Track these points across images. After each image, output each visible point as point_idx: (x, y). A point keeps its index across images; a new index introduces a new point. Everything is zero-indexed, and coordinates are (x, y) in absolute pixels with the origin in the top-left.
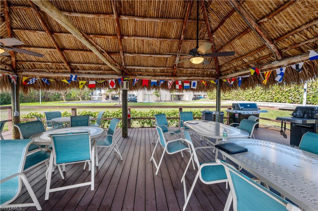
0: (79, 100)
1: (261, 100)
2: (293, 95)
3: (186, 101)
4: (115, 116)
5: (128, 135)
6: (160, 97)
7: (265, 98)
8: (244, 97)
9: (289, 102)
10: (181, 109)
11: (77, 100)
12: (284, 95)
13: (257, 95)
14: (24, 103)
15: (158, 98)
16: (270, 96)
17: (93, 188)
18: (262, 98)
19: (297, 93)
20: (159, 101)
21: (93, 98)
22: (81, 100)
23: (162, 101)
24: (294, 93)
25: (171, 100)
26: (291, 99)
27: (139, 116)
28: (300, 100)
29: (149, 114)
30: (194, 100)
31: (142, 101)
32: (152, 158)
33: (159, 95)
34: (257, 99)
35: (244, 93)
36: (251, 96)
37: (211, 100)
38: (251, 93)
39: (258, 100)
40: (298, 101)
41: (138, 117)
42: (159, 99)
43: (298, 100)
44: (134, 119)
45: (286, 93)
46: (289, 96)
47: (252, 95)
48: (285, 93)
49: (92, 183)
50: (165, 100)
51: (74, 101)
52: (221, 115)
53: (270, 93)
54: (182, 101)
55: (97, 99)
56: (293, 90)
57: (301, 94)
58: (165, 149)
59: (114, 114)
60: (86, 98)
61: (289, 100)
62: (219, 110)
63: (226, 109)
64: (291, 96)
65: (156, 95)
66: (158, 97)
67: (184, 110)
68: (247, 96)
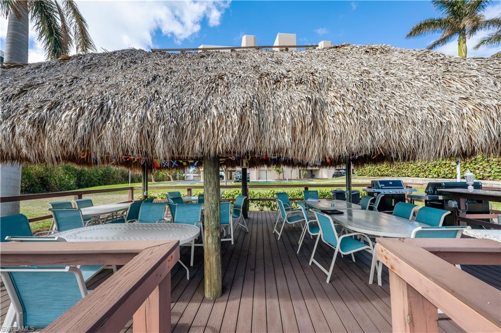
0: (169, 180)
1: (435, 176)
2: (482, 167)
3: (323, 179)
4: (231, 197)
5: (248, 216)
6: (282, 173)
7: (440, 173)
8: (410, 171)
9: (476, 178)
10: (306, 189)
11: (166, 181)
12: (468, 167)
13: (428, 167)
14: (106, 185)
15: (279, 175)
16: (447, 169)
17: (233, 243)
18: (437, 173)
19: (487, 164)
20: (281, 180)
21: (187, 177)
22: (172, 181)
23: (286, 179)
24: (481, 165)
25: (300, 178)
26: (479, 173)
27: (258, 197)
28: (493, 174)
29: (268, 196)
30: (336, 177)
31: (256, 180)
32: (275, 230)
33: (281, 170)
34: (429, 174)
35: (409, 166)
36: (420, 169)
37: (360, 177)
38: (419, 165)
39: (430, 176)
40: (489, 177)
41: (256, 198)
42: (281, 177)
43: (490, 174)
44: (252, 200)
45: (471, 164)
46: (475, 169)
47: (422, 169)
48: (469, 164)
49: (232, 239)
50: (290, 178)
51: (162, 181)
52: (352, 195)
53: (447, 165)
54: (317, 179)
55: (192, 178)
56: (480, 160)
57: (492, 166)
58: (285, 219)
59: (230, 195)
60: (178, 177)
61: (476, 174)
62: (349, 189)
63: (365, 188)
64: (478, 169)
65: (277, 170)
66: (280, 173)
67: (310, 189)
68: (413, 169)
